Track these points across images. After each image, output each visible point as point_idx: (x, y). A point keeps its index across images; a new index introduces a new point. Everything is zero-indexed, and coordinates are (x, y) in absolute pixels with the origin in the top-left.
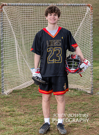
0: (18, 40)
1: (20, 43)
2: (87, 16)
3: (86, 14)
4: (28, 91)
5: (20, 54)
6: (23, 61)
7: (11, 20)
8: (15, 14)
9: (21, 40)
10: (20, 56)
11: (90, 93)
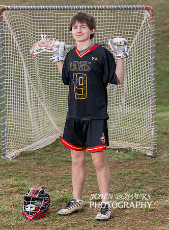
0: (29, 68)
1: (32, 72)
2: (144, 27)
3: (143, 22)
4: (46, 153)
5: (31, 91)
6: (37, 103)
7: (17, 33)
8: (23, 23)
9: (34, 68)
10: (32, 94)
11: (152, 155)
